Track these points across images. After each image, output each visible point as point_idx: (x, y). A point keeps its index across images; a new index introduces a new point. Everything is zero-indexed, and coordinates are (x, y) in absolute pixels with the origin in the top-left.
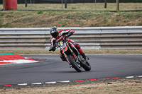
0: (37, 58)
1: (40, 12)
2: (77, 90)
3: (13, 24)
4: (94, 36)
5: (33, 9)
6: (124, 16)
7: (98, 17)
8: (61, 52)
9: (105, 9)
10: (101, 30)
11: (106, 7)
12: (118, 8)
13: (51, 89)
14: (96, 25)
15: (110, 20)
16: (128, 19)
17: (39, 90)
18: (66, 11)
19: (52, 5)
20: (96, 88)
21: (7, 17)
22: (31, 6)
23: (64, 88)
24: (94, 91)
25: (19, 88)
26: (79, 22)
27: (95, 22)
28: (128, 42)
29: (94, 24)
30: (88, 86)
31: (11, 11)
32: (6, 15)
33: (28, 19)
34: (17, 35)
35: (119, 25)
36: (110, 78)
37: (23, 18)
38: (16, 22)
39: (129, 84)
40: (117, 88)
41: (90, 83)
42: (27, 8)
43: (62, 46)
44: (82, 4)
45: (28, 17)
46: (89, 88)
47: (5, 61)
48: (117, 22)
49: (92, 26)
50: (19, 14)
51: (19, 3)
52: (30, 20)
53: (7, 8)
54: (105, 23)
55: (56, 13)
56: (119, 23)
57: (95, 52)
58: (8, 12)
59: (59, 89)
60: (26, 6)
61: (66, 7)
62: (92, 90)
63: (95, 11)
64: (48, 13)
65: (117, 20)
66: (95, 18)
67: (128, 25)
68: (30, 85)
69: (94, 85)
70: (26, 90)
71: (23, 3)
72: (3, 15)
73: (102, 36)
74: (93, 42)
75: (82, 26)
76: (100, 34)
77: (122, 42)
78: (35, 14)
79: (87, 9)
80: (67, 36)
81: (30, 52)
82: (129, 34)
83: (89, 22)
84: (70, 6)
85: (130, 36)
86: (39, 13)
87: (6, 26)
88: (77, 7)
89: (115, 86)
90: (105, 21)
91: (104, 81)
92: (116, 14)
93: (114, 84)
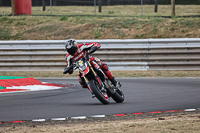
0: (60, 83)
1: (64, 18)
2: (116, 128)
3: (25, 35)
4: (139, 52)
5: (54, 13)
6: (182, 23)
7: (145, 24)
8: (81, 75)
9: (156, 14)
10: (150, 43)
11: (156, 11)
12: (174, 13)
13: (80, 127)
14: (142, 37)
15: (162, 30)
16: (187, 28)
17: (62, 128)
18: (100, 17)
19: (80, 7)
20: (142, 125)
21: (17, 25)
22: (52, 9)
23: (97, 126)
24: (140, 129)
25: (34, 125)
26: (118, 33)
27: (141, 31)
28: (188, 60)
29: (140, 35)
30: (131, 122)
31: (23, 17)
32: (15, 22)
33: (47, 28)
34: (32, 50)
35: (174, 37)
36: (163, 111)
37: (40, 26)
38: (29, 32)
39: (189, 119)
40: (172, 126)
41: (134, 118)
42: (46, 12)
43: (82, 66)
44: (122, 6)
45: (47, 24)
46: (133, 126)
47: (14, 87)
48: (172, 32)
49: (137, 37)
50: (34, 20)
51: (34, 5)
52: (49, 29)
53: (18, 12)
54: (155, 34)
55: (86, 18)
56: (175, 33)
57: (141, 74)
58: (19, 17)
59: (90, 127)
60: (44, 9)
61: (100, 11)
62: (136, 129)
63: (142, 16)
64: (75, 19)
65: (173, 30)
66: (140, 26)
67: (188, 36)
68: (49, 122)
69: (140, 122)
70: (44, 128)
71: (40, 5)
72: (11, 22)
73: (151, 52)
74: (138, 61)
75: (123, 37)
76: (149, 49)
77: (178, 60)
78: (57, 21)
79: (130, 14)
80: (90, 52)
81: (50, 74)
82: (188, 49)
83: (133, 32)
84: (106, 9)
85: (190, 52)
86: (62, 20)
87: (16, 37)
88: (115, 10)
89: (169, 123)
90: (156, 31)
91: (154, 116)
92: (171, 20)
93: (168, 119)
